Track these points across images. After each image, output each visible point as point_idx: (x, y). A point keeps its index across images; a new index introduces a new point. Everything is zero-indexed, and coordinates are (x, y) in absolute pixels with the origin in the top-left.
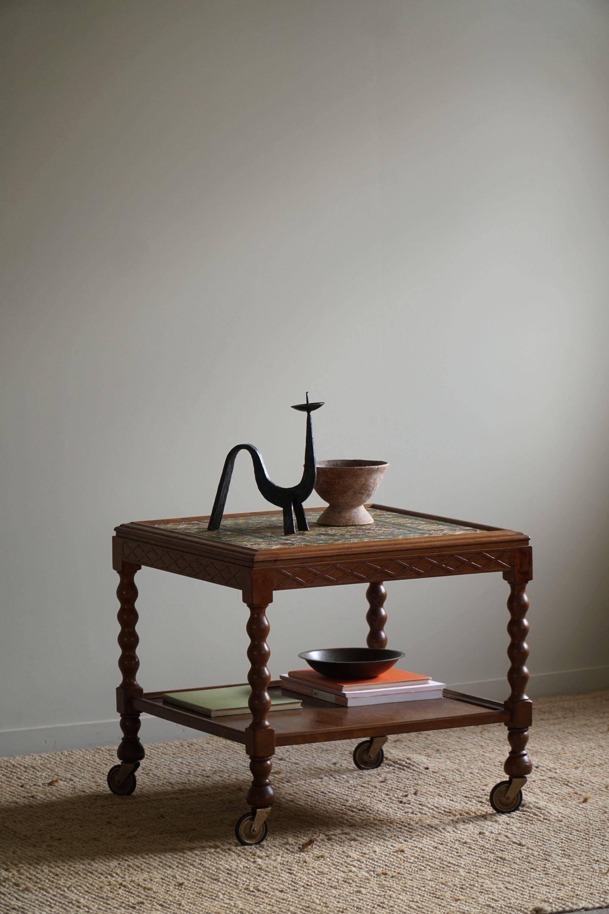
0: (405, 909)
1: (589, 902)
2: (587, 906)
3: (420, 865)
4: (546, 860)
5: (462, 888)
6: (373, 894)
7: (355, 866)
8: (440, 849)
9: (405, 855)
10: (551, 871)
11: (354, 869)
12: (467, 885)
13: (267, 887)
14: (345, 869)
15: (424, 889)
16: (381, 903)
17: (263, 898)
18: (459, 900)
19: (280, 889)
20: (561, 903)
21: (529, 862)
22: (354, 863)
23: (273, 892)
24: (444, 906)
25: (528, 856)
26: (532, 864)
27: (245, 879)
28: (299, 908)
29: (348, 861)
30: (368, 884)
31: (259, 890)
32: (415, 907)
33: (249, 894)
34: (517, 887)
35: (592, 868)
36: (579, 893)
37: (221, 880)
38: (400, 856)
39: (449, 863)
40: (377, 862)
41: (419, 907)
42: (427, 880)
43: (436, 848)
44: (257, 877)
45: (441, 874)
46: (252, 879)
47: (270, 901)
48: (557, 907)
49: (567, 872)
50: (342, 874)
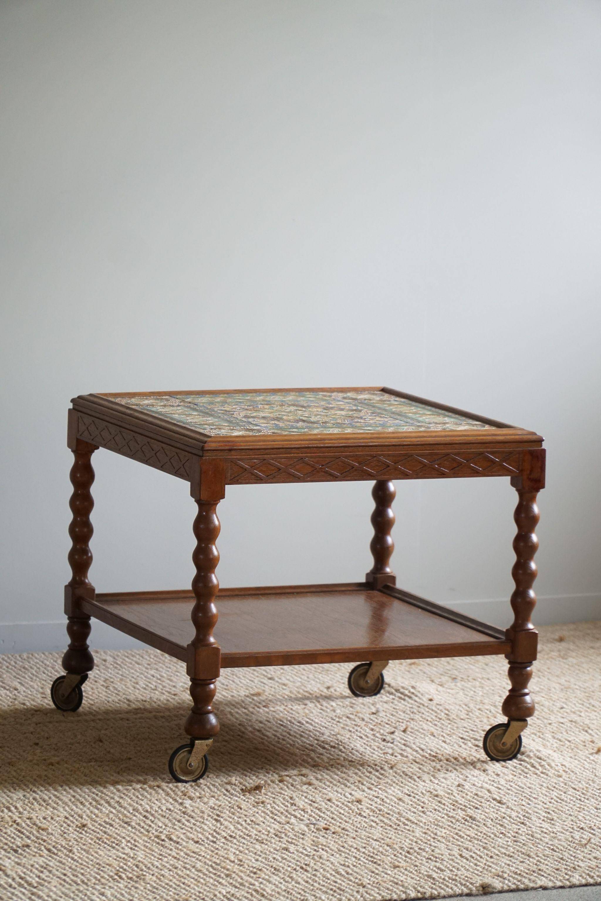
0: (331, 874)
1: (550, 880)
2: (546, 885)
3: (373, 821)
4: (523, 823)
5: (408, 852)
6: (302, 853)
7: (296, 817)
8: (404, 802)
9: (360, 806)
10: (522, 838)
11: (293, 820)
12: (416, 849)
13: (182, 836)
14: (283, 819)
15: (364, 850)
16: (306, 865)
17: (171, 850)
18: (398, 867)
19: (196, 839)
20: (516, 879)
21: (502, 825)
22: (296, 813)
23: (187, 842)
24: (377, 874)
25: (504, 818)
26: (505, 827)
27: (160, 825)
28: (208, 865)
29: (290, 810)
30: (301, 840)
31: (171, 839)
32: (343, 873)
33: (158, 843)
34: (474, 855)
35: (572, 837)
36: (543, 867)
37: (133, 824)
38: (353, 807)
39: (408, 819)
40: (324, 813)
41: (348, 873)
42: (373, 839)
43: (400, 799)
44: (176, 823)
45: (392, 833)
46: (170, 825)
47: (178, 854)
48: (510, 884)
49: (541, 840)
50: (277, 826)
